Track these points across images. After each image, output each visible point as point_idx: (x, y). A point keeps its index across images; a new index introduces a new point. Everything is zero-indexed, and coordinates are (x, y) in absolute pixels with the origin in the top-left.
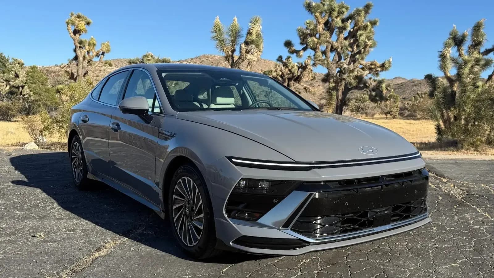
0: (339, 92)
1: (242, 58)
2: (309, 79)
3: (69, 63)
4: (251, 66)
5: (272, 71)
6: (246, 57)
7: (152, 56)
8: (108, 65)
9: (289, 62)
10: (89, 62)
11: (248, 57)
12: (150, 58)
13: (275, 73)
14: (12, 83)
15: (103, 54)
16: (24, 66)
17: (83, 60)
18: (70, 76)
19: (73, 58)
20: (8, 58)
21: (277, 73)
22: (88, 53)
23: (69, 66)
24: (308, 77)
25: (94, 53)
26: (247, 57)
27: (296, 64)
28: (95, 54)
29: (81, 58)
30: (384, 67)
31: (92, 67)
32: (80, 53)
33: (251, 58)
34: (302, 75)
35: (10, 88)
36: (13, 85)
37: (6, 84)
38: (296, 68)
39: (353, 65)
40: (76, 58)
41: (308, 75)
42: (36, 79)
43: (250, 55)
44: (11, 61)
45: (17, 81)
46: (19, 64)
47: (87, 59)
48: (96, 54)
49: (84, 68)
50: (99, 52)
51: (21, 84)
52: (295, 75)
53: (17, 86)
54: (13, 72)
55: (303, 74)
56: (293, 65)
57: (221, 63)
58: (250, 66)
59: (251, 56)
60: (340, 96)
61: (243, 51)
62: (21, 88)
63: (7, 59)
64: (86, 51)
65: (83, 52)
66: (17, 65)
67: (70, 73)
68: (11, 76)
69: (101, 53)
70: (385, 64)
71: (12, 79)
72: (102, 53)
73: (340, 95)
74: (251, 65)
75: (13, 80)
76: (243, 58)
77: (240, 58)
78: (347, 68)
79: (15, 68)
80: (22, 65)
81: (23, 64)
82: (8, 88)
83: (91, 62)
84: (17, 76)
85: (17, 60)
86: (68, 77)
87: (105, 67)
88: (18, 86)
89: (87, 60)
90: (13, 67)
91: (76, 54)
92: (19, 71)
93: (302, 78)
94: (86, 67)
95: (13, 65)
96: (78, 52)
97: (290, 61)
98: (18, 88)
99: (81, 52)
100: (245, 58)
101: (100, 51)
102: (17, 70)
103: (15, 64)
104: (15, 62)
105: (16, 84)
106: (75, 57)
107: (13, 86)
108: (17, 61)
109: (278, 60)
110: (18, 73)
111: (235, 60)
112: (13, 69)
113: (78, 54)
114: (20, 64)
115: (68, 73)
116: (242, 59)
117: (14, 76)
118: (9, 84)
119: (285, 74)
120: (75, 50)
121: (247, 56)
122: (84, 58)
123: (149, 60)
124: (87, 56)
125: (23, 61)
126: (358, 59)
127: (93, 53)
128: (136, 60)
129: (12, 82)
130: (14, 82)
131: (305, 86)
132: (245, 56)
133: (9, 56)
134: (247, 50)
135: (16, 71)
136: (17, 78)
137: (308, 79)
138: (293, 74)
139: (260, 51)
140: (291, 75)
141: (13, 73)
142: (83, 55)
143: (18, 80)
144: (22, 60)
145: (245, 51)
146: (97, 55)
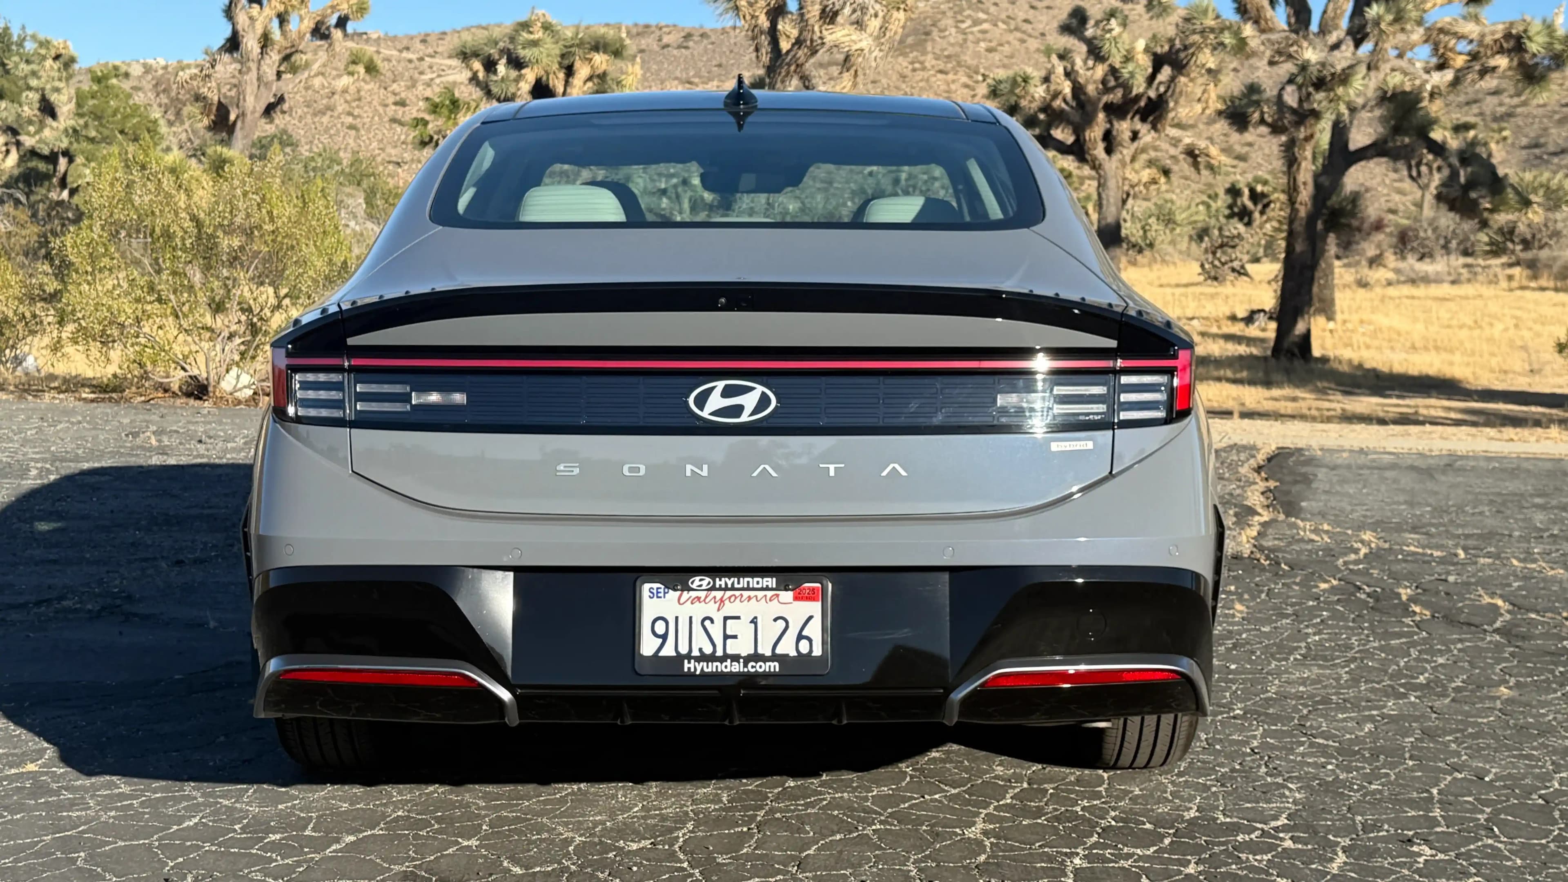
0: (1298, 169)
1: (805, 41)
2: (1204, 110)
3: (208, 65)
4: (856, 71)
5: (1026, 80)
6: (821, 38)
7: (547, 27)
8: (361, 69)
9: (1108, 36)
10: (287, 58)
11: (833, 37)
12: (538, 34)
13: (1045, 86)
14: (28, 141)
15: (342, 23)
16: (76, 67)
17: (262, 48)
18: (213, 117)
19: (222, 42)
20: (19, 36)
21: (1052, 88)
22: (282, 19)
23: (208, 76)
24: (1199, 100)
25: (306, 21)
26: (829, 38)
27: (1141, 45)
28: (308, 24)
29: (251, 44)
30: (1526, 51)
31: (297, 81)
32: (248, 22)
33: (843, 39)
34: (1169, 93)
35: (22, 159)
36: (33, 147)
37: (6, 144)
38: (1144, 62)
39: (1352, 48)
40: (233, 44)
41: (1204, 92)
42: (113, 123)
43: (839, 28)
44: (30, 46)
45: (47, 132)
46: (57, 57)
47: (276, 47)
48: (312, 26)
49: (268, 85)
50: (324, 16)
51: (64, 144)
52: (1134, 93)
53: (46, 151)
54: (31, 95)
55: (1174, 91)
56: (1127, 51)
57: (941, 31)
58: (852, 71)
59: (845, 32)
60: (1302, 187)
61: (809, 12)
62: (63, 162)
63: (15, 38)
64: (273, 13)
65: (261, 19)
66: (49, 62)
67: (211, 104)
68: (26, 108)
69: (333, 20)
70: (1529, 38)
71: (30, 122)
72: (340, 18)
73: (1305, 184)
74: (854, 68)
75: (32, 129)
76: (812, 41)
77: (799, 42)
78: (1318, 63)
79: (39, 78)
80: (67, 62)
81: (72, 60)
82: (13, 158)
83: (293, 59)
84: (48, 109)
85: (48, 42)
86: (206, 122)
87: (351, 79)
88: (52, 150)
89: (279, 52)
90: (34, 74)
91: (233, 25)
92: (57, 90)
93: (1171, 104)
94: (275, 77)
95: (34, 67)
96: (242, 19)
97: (1114, 33)
98: (52, 158)
99: (251, 18)
100: (819, 41)
101: (329, 11)
102: (48, 87)
103: (44, 58)
104: (43, 52)
105: (42, 146)
106: (228, 40)
107: (33, 153)
108: (48, 49)
109: (1066, 29)
110: (53, 98)
111: (785, 46)
112: (34, 83)
113: (239, 27)
114: (61, 60)
115: (205, 106)
116: (808, 43)
117: (37, 112)
118: (18, 144)
119: (1091, 89)
120: (229, 13)
121: (825, 33)
122: (266, 41)
123: (535, 43)
124: (276, 35)
125: (73, 49)
126: (1377, 22)
127: (301, 19)
128: (486, 44)
129: (28, 134)
130: (37, 137)
131: (1187, 141)
132: (818, 34)
133: (23, 28)
134: (828, 9)
135: (43, 89)
136: (50, 119)
137: (1200, 111)
138: (1126, 87)
139: (902, 6)
140: (1119, 93)
141: (34, 96)
142: (259, 31)
143: (52, 128)
144: (69, 43)
145: (817, 13)
146: (320, 32)
